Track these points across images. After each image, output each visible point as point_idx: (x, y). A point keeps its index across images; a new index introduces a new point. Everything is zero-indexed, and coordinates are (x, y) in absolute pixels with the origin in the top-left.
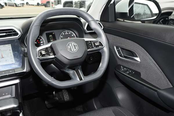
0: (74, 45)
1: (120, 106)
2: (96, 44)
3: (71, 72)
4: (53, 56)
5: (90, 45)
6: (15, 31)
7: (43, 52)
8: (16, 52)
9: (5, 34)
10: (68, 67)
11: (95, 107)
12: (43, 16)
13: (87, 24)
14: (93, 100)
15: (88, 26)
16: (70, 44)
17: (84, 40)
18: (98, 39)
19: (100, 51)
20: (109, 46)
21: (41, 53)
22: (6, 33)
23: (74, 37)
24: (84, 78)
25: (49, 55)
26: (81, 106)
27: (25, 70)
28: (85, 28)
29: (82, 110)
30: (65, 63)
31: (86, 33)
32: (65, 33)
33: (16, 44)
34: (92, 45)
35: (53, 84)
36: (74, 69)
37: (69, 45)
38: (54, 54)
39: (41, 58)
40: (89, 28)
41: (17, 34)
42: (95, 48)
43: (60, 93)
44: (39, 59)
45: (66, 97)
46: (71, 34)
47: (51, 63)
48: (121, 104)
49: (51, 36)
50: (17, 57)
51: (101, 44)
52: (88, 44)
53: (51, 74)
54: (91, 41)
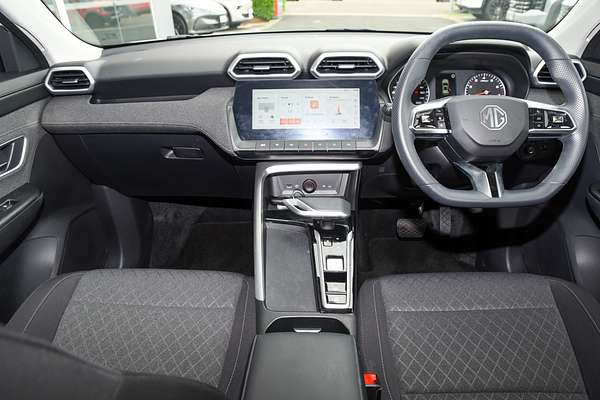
0: (498, 113)
1: (575, 282)
2: (554, 119)
3: (475, 173)
4: (445, 131)
5: (539, 119)
6: (373, 63)
7: (425, 119)
8: (367, 107)
9: (352, 66)
10: (471, 160)
11: (508, 265)
12: (441, 38)
13: (543, 63)
14: (507, 249)
15: (545, 68)
16: (490, 110)
17: (526, 104)
18: (565, 109)
19: (561, 138)
20: (589, 128)
21: (420, 119)
22: (356, 64)
23: (500, 91)
24: (503, 193)
25: (437, 127)
26: (474, 255)
27: (376, 148)
28: (535, 74)
29: (474, 264)
30: (468, 150)
31: (534, 87)
32: (480, 78)
33: (370, 90)
34: (543, 119)
35: (430, 190)
36: (484, 169)
37: (486, 111)
38: (448, 127)
39: (419, 129)
40: (546, 74)
41: (376, 69)
42: (550, 129)
43: (433, 212)
44: (413, 131)
45: (445, 225)
46: (496, 83)
47: (435, 143)
48: (579, 278)
49: (445, 81)
50: (367, 118)
51: (568, 122)
52: (534, 116)
53: (431, 167)
54: (542, 110)
